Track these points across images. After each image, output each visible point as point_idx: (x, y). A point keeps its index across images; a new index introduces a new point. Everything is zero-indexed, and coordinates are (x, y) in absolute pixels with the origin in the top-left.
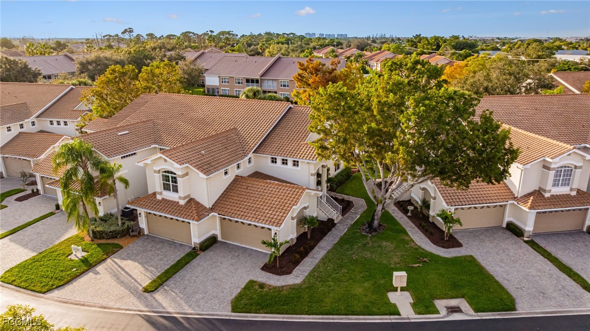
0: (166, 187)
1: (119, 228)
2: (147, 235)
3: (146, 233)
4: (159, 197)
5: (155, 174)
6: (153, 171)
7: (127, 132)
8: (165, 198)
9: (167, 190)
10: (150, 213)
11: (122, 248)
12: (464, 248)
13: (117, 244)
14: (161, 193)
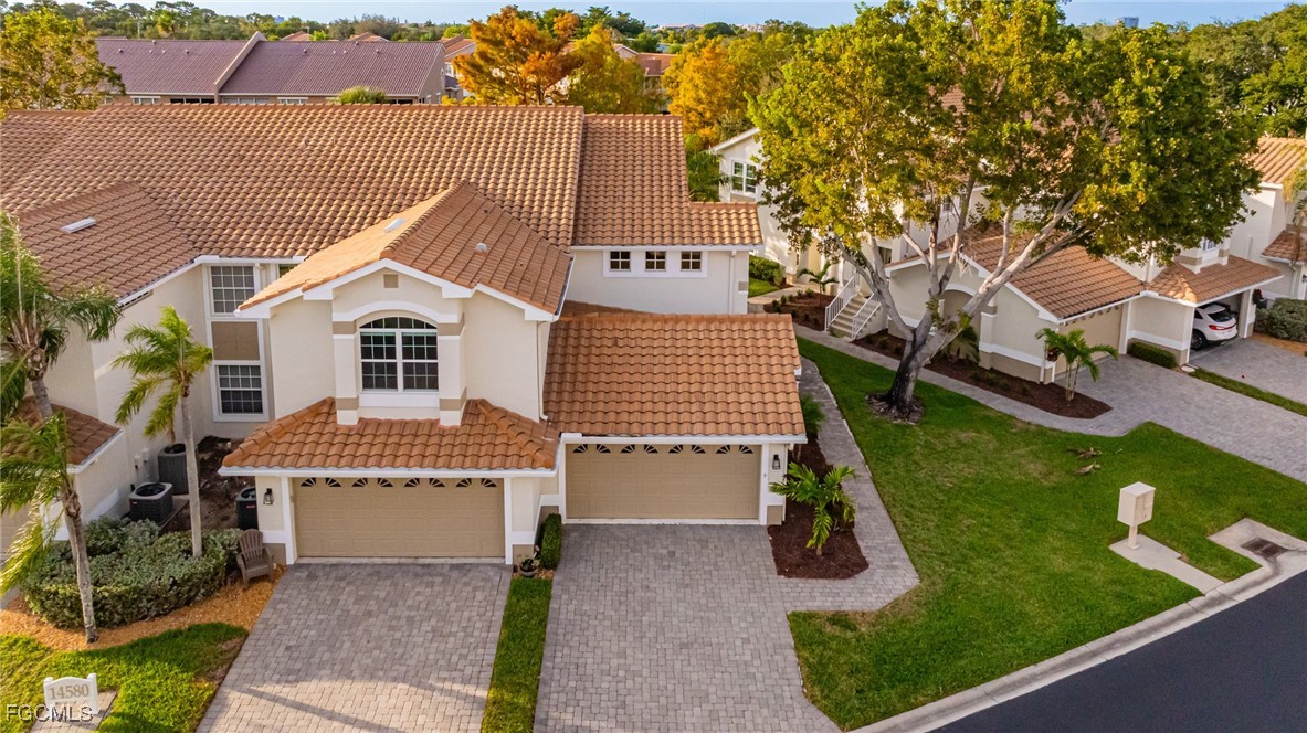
0: (376, 377)
1: (197, 564)
2: (297, 566)
3: (290, 559)
4: (346, 418)
5: (336, 337)
6: (330, 329)
7: (91, 221)
8: (368, 416)
9: (380, 384)
10: (309, 482)
11: (243, 634)
12: (1115, 410)
13: (216, 627)
14: (353, 404)
